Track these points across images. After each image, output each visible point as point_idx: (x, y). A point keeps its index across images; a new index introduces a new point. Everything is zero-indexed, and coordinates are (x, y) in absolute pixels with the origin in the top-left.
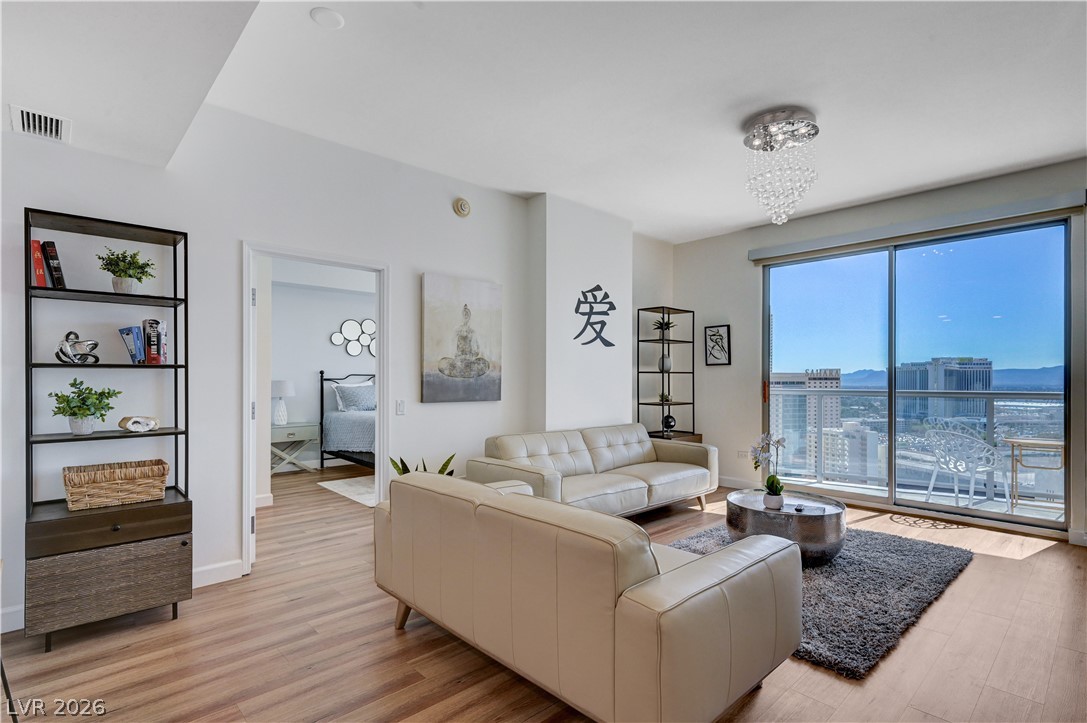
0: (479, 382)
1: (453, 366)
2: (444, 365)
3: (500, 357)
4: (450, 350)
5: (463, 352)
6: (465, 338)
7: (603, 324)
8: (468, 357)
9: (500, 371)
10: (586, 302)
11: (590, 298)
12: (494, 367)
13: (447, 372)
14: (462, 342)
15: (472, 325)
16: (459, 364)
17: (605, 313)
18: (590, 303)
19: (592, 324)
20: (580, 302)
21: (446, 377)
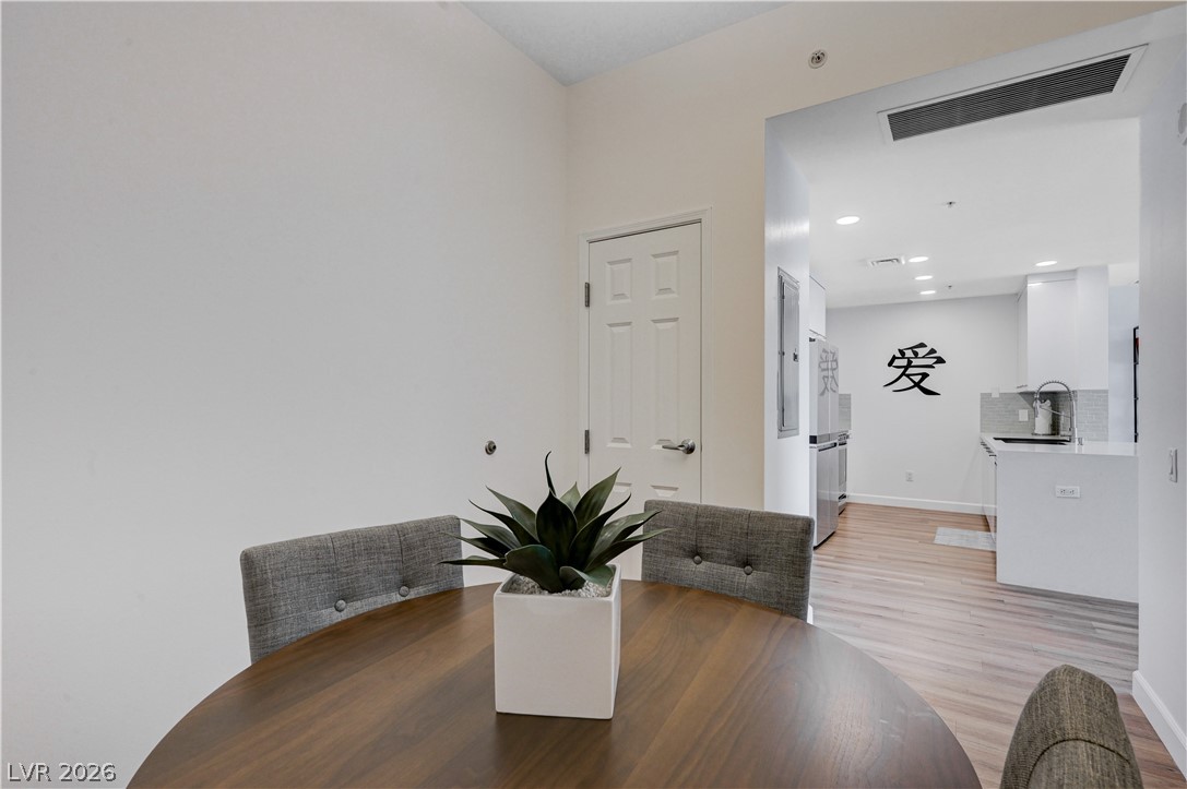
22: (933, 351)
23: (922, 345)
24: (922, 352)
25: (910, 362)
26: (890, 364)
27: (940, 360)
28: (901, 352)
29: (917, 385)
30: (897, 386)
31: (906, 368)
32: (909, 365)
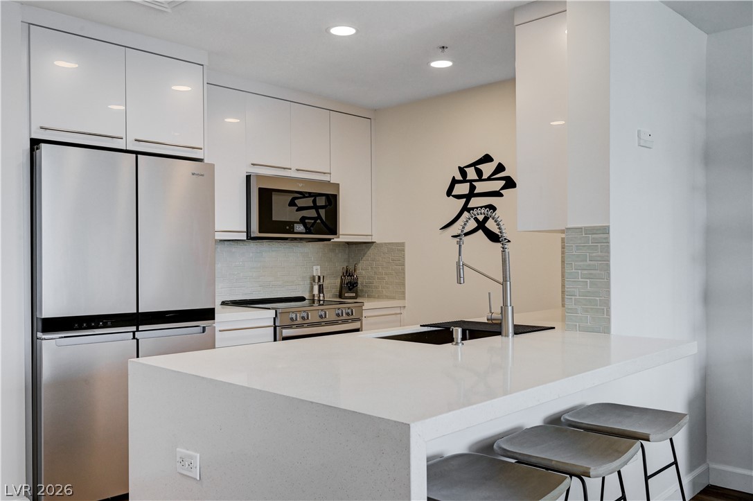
22: (500, 168)
23: (487, 159)
24: (487, 169)
25: (473, 188)
26: (449, 193)
27: (510, 183)
28: (462, 171)
29: (481, 225)
30: (456, 229)
31: (468, 197)
32: (472, 194)
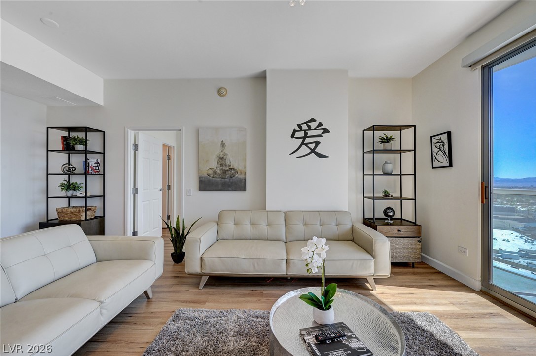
0: (231, 180)
1: (215, 172)
2: (210, 172)
3: (245, 168)
4: (214, 164)
5: (221, 165)
6: (222, 158)
7: (317, 143)
8: (224, 168)
9: (245, 174)
10: (301, 130)
11: (305, 127)
12: (241, 173)
13: (212, 176)
14: (221, 160)
15: (226, 151)
16: (219, 171)
17: (320, 136)
18: (305, 131)
19: (306, 144)
20: (295, 131)
21: (211, 178)
